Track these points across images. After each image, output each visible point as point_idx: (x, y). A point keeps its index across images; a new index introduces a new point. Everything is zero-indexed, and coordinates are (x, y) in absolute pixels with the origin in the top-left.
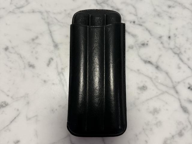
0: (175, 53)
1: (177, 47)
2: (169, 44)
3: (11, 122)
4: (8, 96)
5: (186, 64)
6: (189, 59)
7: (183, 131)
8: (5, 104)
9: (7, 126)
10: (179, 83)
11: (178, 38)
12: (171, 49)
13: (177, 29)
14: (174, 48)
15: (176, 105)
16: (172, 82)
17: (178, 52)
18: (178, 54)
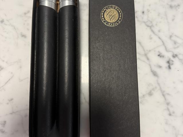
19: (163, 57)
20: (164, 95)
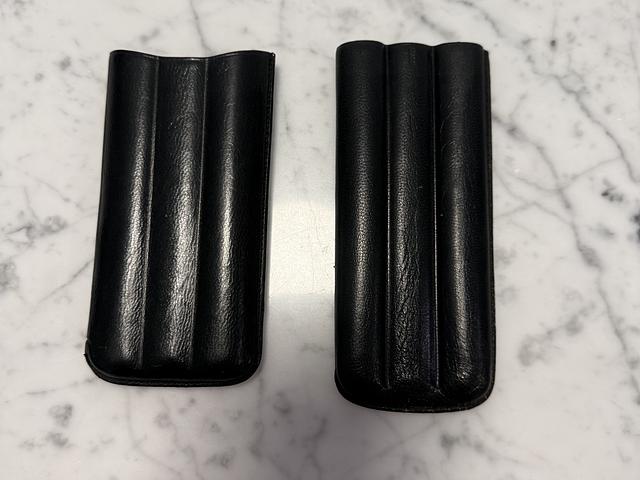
0: (569, 91)
1: (573, 72)
2: (551, 63)
3: (75, 276)
4: (67, 200)
5: (599, 123)
6: (608, 110)
7: (581, 319)
8: (59, 225)
9: (63, 286)
10: (575, 177)
11: (580, 45)
12: (557, 77)
13: (576, 19)
14: (565, 76)
15: (565, 243)
16: (555, 175)
17: (577, 87)
18: (578, 95)
19: (620, 199)
20: (619, 334)
